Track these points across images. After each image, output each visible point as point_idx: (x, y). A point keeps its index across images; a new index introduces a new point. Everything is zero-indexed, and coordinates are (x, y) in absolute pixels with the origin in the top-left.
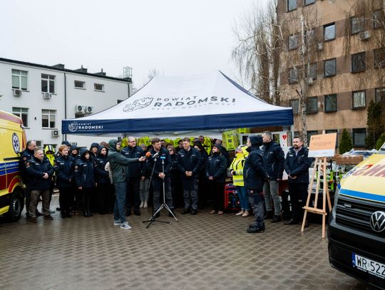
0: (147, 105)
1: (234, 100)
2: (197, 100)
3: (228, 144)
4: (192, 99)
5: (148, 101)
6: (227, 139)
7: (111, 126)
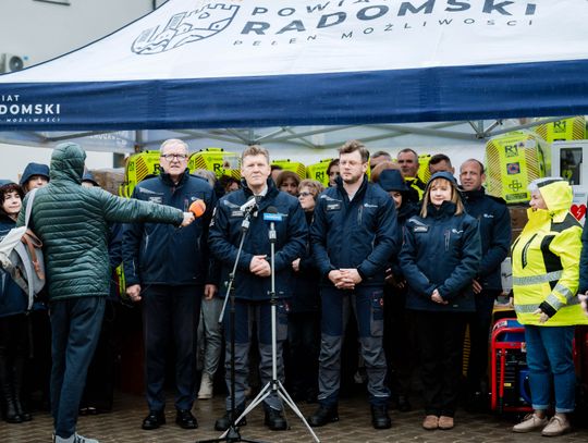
0: (215, 29)
1: (531, 9)
3: (507, 179)
5: (218, 15)
6: (504, 161)
7: (90, 103)
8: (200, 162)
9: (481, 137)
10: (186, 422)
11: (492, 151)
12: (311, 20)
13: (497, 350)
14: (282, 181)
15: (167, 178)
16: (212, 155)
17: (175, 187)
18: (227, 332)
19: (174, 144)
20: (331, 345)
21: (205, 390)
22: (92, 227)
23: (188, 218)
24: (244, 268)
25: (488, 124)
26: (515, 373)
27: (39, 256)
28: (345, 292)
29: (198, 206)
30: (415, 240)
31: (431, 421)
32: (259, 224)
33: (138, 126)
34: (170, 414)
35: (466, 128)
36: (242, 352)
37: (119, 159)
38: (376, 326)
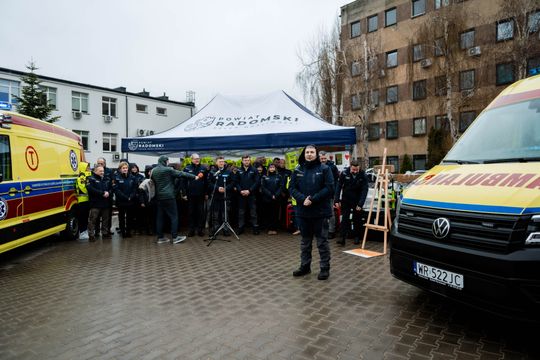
0: (208, 124)
1: (297, 119)
2: (259, 119)
3: (291, 165)
4: (255, 118)
5: (209, 120)
6: (290, 160)
7: (172, 144)
8: (204, 161)
9: (283, 153)
10: (201, 234)
11: (287, 157)
12: (236, 123)
13: (289, 212)
14: (227, 166)
15: (193, 165)
16: (208, 159)
17: (196, 168)
18: (213, 208)
19: (196, 156)
20: (242, 212)
21: (207, 226)
22: (168, 178)
23: (197, 178)
24: (217, 189)
25: (286, 149)
26: (293, 218)
27: (154, 187)
28: (245, 196)
29: (201, 175)
30: (265, 181)
31: (270, 232)
32: (221, 178)
33: (186, 151)
34: (196, 232)
35: (279, 151)
36: (216, 214)
37: (182, 160)
38: (254, 206)
